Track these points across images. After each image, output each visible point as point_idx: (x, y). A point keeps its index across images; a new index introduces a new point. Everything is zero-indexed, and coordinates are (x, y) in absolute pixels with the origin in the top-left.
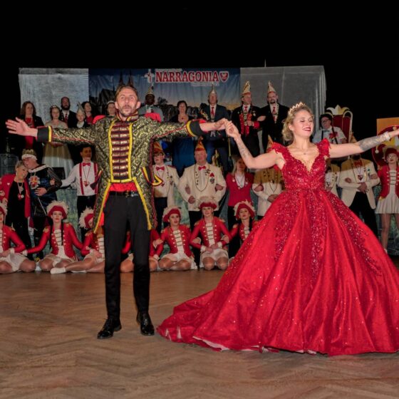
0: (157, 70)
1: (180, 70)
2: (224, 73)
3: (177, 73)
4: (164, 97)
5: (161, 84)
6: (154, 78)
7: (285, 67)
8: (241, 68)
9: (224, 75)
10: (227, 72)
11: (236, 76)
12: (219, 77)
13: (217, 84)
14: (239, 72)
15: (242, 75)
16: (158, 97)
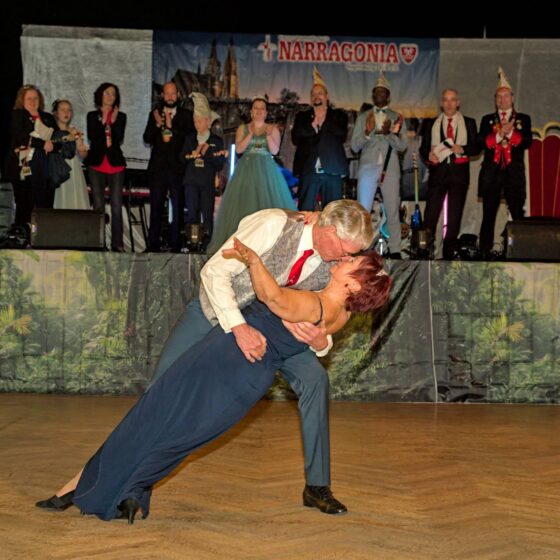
0: (282, 38)
1: (326, 39)
2: (410, 48)
3: (319, 44)
4: (292, 90)
5: (289, 64)
6: (275, 53)
7: (524, 40)
8: (442, 40)
9: (409, 52)
10: (415, 46)
11: (432, 53)
12: (399, 54)
13: (395, 68)
14: (437, 47)
15: (442, 52)
16: (281, 88)
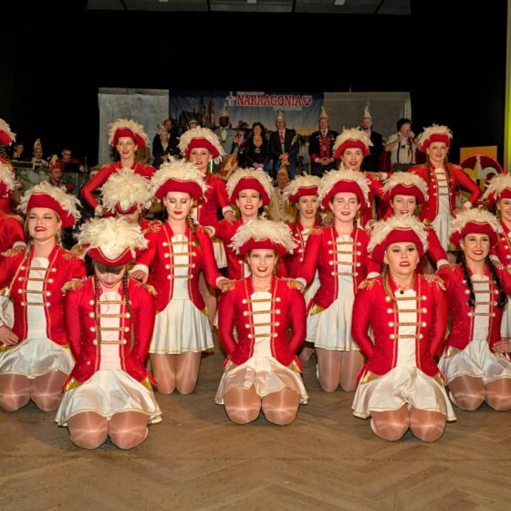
0: (239, 93)
1: (262, 93)
2: (308, 98)
3: (259, 97)
4: (245, 121)
5: (243, 107)
6: (235, 101)
7: (370, 93)
8: (325, 94)
9: (307, 100)
10: (311, 97)
11: (319, 100)
12: (302, 101)
13: (300, 109)
14: (322, 97)
15: (325, 100)
16: (238, 120)
